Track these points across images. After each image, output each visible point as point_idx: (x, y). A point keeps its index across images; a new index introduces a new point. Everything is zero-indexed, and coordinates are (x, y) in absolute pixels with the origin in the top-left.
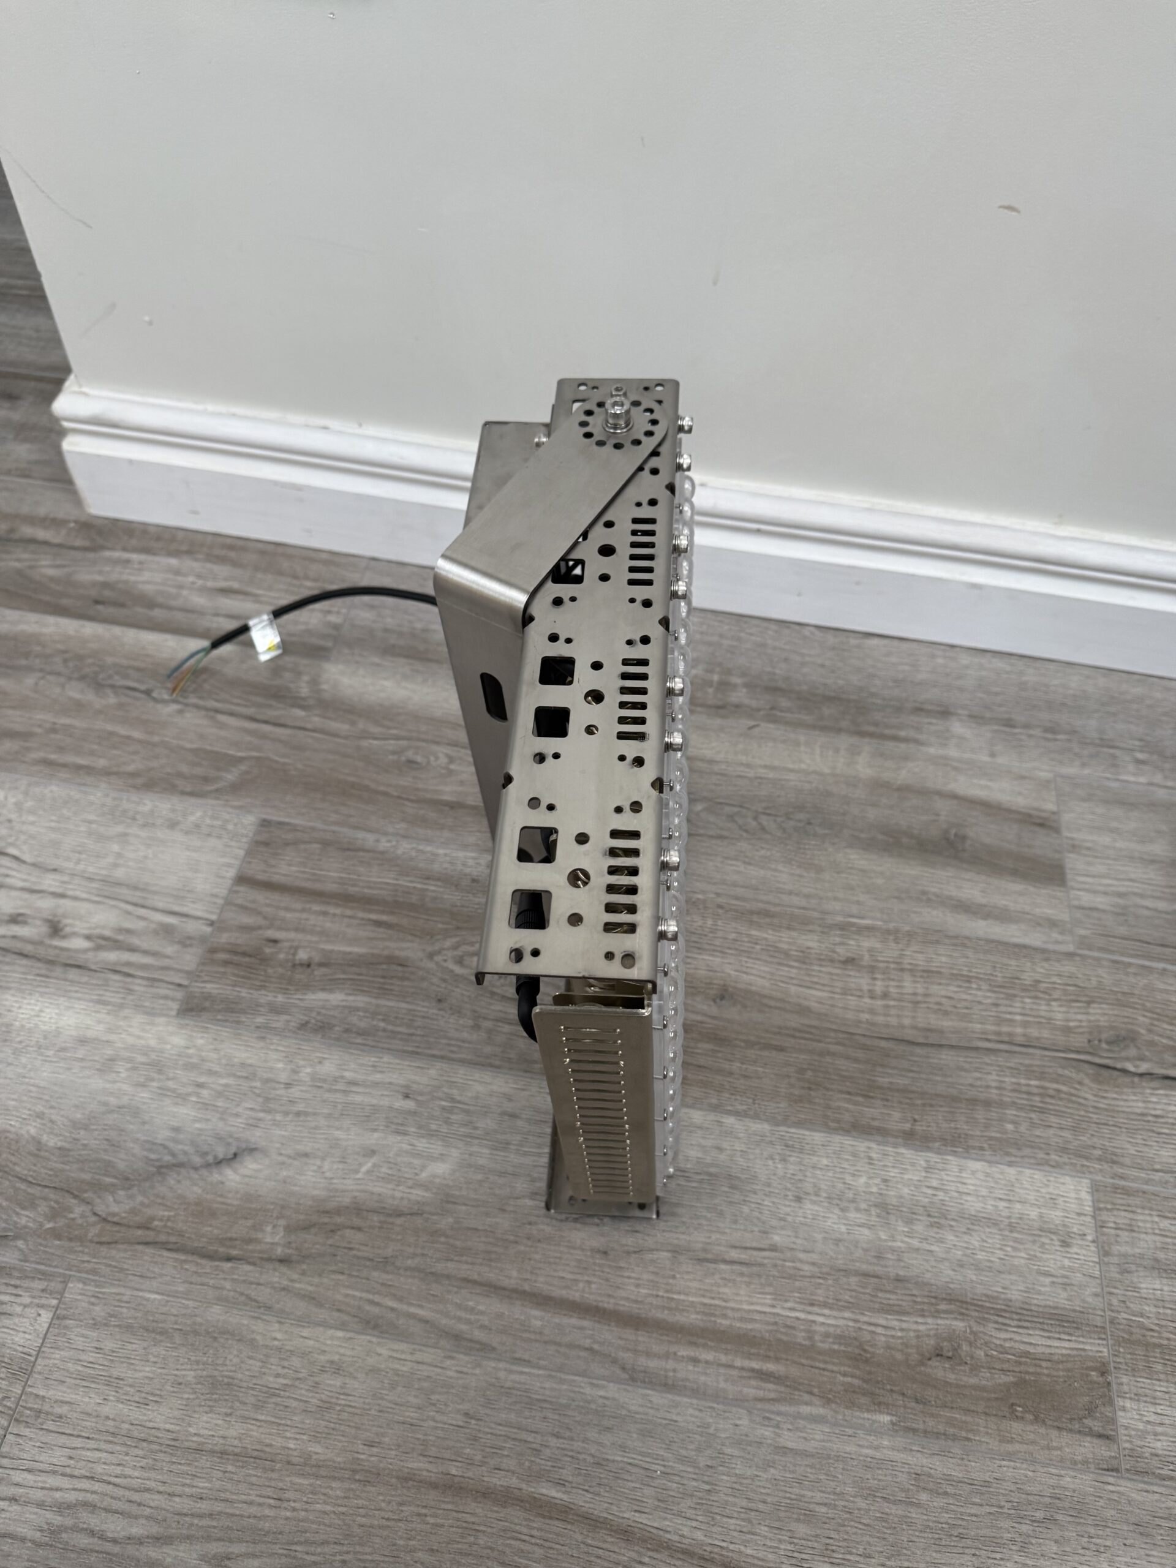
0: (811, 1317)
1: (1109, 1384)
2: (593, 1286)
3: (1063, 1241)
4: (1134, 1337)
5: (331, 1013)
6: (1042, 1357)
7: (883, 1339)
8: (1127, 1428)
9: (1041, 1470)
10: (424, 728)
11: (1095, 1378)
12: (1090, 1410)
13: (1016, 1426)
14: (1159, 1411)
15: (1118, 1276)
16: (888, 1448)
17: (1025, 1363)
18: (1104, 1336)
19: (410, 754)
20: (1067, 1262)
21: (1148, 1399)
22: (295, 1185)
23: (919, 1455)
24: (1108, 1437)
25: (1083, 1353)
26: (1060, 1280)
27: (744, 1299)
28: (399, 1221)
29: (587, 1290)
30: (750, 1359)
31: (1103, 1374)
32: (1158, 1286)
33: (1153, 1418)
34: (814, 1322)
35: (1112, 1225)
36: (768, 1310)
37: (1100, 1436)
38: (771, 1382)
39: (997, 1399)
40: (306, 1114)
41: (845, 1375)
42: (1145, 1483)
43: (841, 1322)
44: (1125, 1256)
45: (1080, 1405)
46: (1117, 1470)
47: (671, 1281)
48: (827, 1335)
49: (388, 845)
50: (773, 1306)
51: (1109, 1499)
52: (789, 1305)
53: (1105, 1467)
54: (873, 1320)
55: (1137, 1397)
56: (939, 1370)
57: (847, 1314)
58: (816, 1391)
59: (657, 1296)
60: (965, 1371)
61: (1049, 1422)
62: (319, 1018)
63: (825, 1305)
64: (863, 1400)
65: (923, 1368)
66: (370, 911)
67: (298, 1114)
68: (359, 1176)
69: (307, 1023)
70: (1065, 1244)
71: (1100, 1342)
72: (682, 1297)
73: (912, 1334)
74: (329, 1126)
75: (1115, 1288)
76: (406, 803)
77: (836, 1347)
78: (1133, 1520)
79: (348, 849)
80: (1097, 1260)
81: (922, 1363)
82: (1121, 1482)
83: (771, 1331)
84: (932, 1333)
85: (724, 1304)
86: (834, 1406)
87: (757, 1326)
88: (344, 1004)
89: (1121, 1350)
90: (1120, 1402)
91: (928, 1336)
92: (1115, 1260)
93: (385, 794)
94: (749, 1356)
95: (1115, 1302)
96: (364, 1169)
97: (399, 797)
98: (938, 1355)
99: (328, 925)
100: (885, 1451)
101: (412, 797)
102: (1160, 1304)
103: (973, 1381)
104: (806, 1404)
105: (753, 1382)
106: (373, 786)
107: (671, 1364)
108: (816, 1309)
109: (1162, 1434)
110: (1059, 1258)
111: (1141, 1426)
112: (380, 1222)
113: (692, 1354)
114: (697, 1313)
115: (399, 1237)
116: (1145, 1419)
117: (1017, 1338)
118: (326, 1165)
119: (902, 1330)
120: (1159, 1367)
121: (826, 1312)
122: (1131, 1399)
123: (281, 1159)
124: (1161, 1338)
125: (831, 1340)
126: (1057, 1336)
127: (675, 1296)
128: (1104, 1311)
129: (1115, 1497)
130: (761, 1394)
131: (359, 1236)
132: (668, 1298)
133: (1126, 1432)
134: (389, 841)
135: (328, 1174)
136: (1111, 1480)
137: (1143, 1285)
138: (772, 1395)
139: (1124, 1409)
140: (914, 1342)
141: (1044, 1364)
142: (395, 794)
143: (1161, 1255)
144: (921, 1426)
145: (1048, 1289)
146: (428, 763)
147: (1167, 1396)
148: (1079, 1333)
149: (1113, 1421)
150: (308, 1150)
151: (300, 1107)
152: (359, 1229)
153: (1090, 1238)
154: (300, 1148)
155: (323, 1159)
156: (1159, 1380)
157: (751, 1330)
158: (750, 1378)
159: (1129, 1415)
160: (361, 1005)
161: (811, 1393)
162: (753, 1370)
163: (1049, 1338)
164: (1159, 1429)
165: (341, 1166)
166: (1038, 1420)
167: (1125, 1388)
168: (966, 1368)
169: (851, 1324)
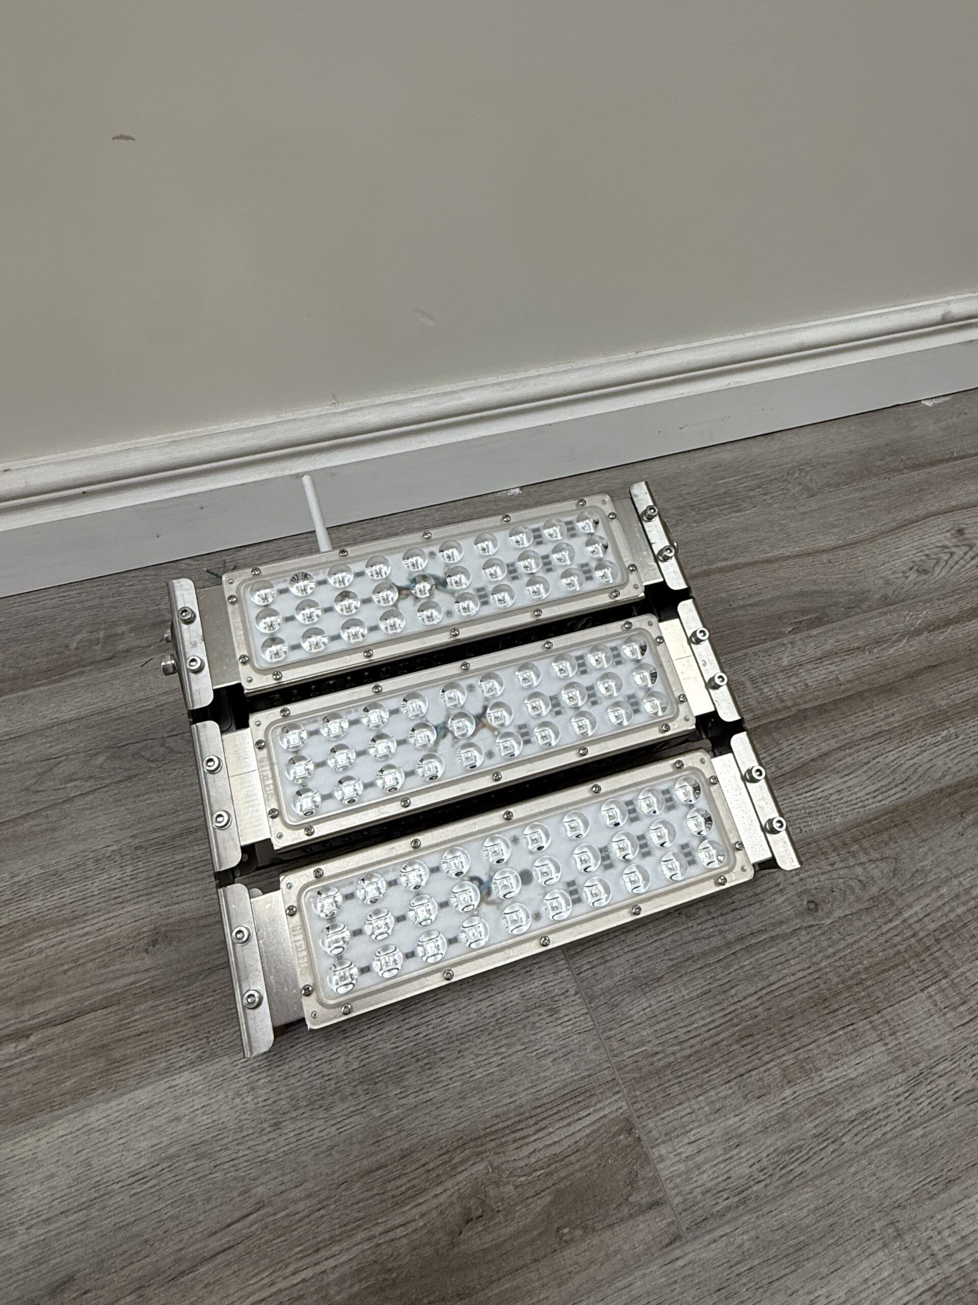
1: (639, 1139)
3: (551, 1010)
4: (645, 1070)
6: (569, 1151)
7: (405, 1241)
8: (671, 1179)
9: (609, 1292)
11: (625, 1142)
12: (632, 1182)
13: (569, 1255)
14: (693, 1138)
15: (609, 1015)
17: (556, 1170)
18: (617, 1089)
20: (560, 1030)
21: (679, 1132)
24: (657, 1203)
25: (605, 1121)
26: (560, 1053)
31: (630, 1132)
32: (646, 1005)
33: (690, 1150)
34: (324, 1272)
37: (650, 1207)
39: (540, 1234)
42: (709, 1232)
43: (356, 1251)
44: (609, 990)
45: (621, 1183)
46: (676, 1238)
48: (342, 1279)
50: (273, 1284)
51: (684, 1278)
52: (291, 1268)
53: (667, 1241)
54: (390, 1224)
55: (669, 1137)
56: (473, 1240)
57: (360, 1236)
60: (499, 1223)
61: (599, 1226)
63: (333, 1240)
65: (456, 1250)
70: (553, 1011)
71: (616, 1097)
73: (434, 1213)
75: (611, 1029)
77: (356, 1289)
78: (713, 1287)
80: (585, 1011)
81: (453, 1244)
82: (688, 1248)
84: (454, 1198)
89: (638, 1093)
90: (655, 1153)
91: (452, 1204)
92: (602, 1000)
95: (615, 1044)
98: (467, 1222)
102: (653, 1021)
103: (511, 1229)
108: (323, 1254)
109: (703, 1163)
110: (552, 1030)
111: (682, 1167)
116: (684, 1156)
117: (540, 1145)
119: (423, 1215)
120: (676, 1089)
121: (335, 1249)
122: (664, 1142)
124: (666, 1056)
125: (348, 1283)
126: (576, 1117)
128: (608, 1061)
129: (688, 1271)
133: (671, 1185)
136: (678, 1253)
137: (632, 1012)
139: (662, 1159)
140: (438, 1224)
141: (573, 1158)
143: (637, 971)
145: (552, 1070)
147: (694, 1116)
148: (595, 1099)
149: (655, 1180)
153: (572, 992)
156: (680, 1104)
159: (668, 1163)
163: (569, 1124)
164: (699, 1159)
166: (588, 1230)
167: (655, 1133)
168: (500, 1217)
169: (366, 1246)
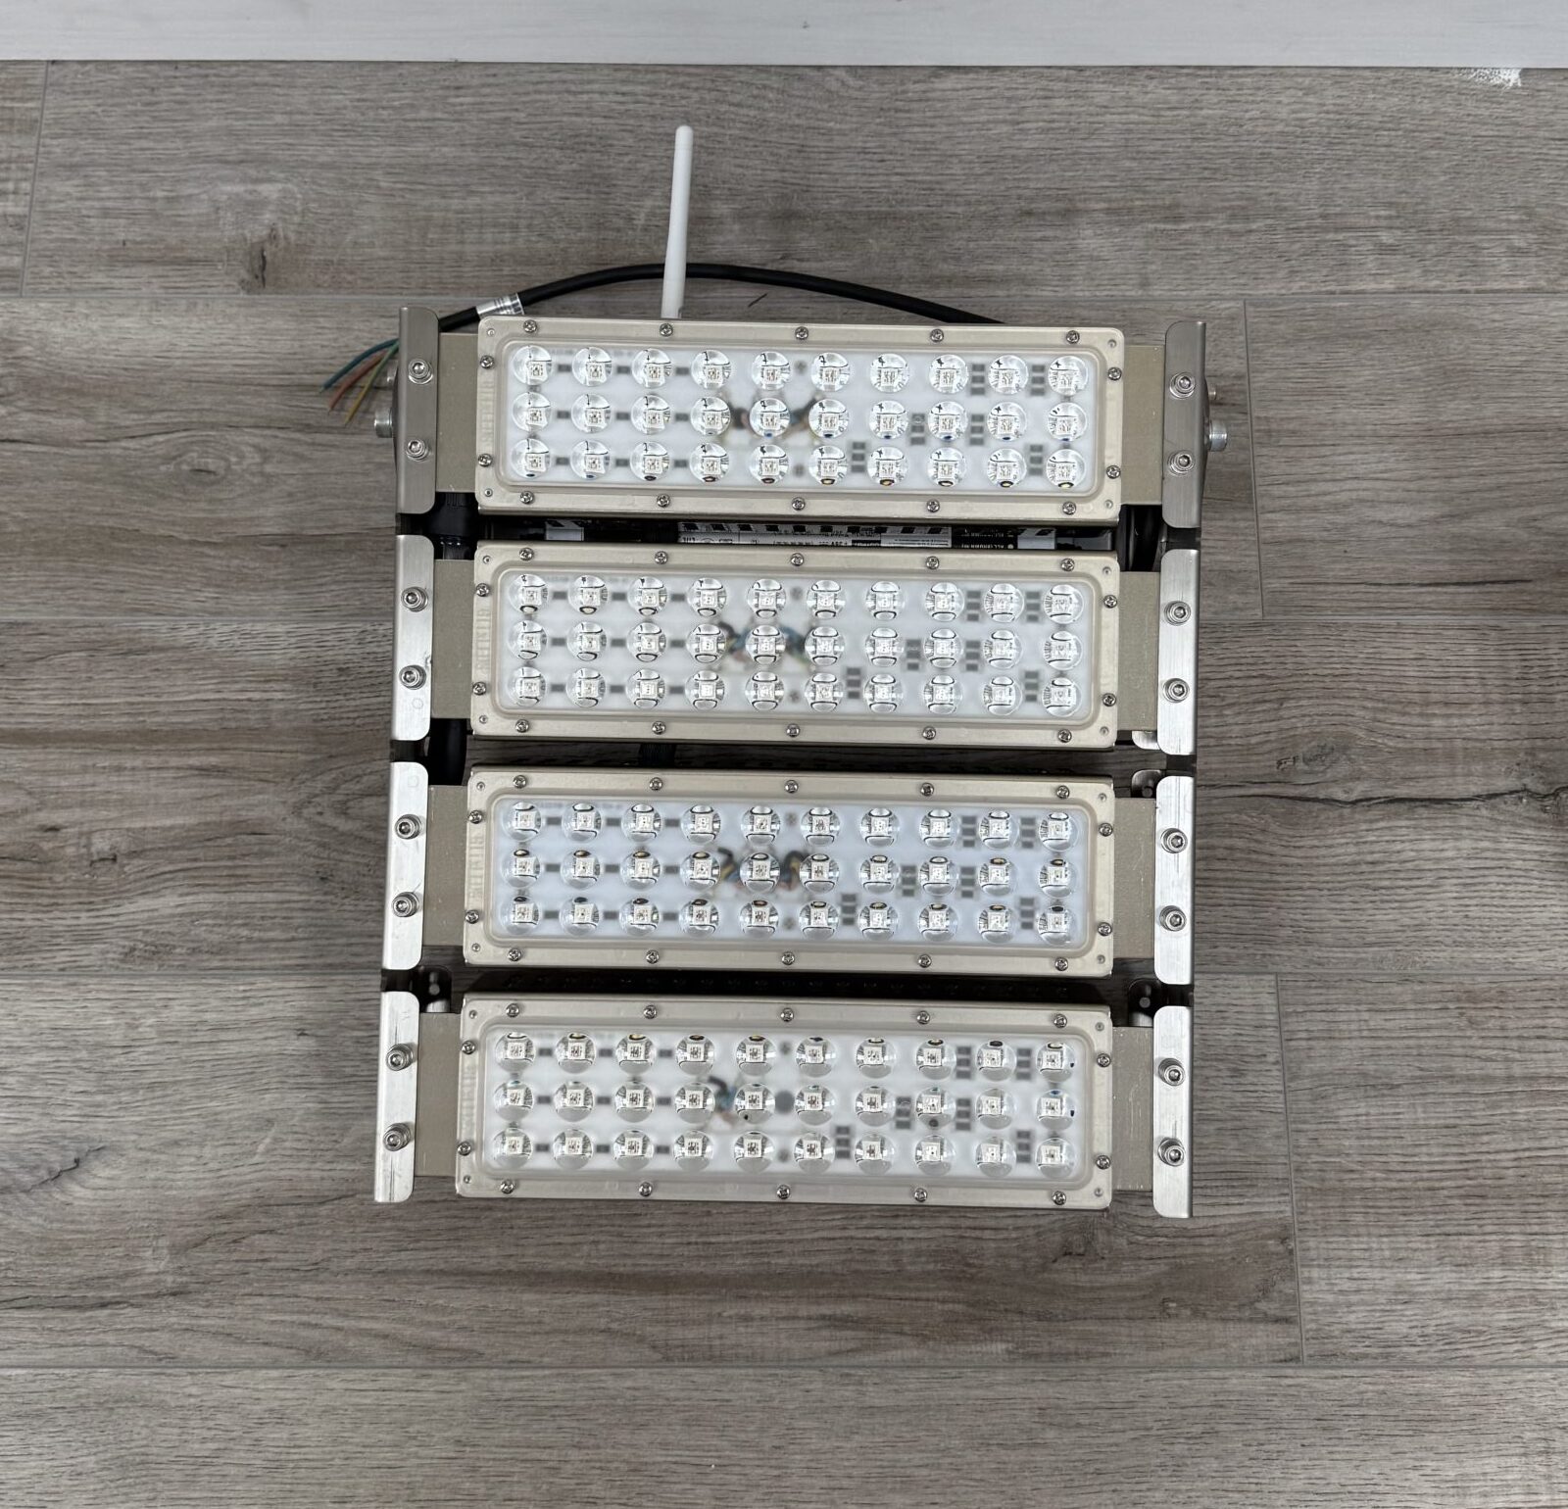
0: (895, 1234)
1: (1291, 1252)
2: (602, 1247)
3: (1235, 1070)
4: (1327, 1184)
5: (166, 928)
6: (1204, 1232)
7: (992, 1245)
8: (1312, 1304)
9: (1200, 1375)
10: (207, 401)
11: (1273, 1249)
12: (1265, 1291)
13: (1166, 1329)
14: (1356, 1275)
15: (1309, 1105)
16: (1004, 1384)
17: (1181, 1245)
18: (1286, 1191)
19: (194, 457)
20: (1239, 1098)
21: (1342, 1263)
22: (171, 1188)
23: (1043, 1385)
24: (1287, 1320)
25: (1257, 1218)
26: (1229, 1125)
27: (804, 1225)
28: (324, 1210)
29: (593, 1253)
30: (819, 1304)
31: (1283, 1241)
32: (1362, 1111)
33: (1347, 1285)
34: (900, 1239)
35: (1304, 1035)
36: (838, 1234)
37: (1277, 1320)
38: (848, 1329)
39: (1144, 1297)
40: (163, 1085)
41: (944, 1302)
42: (1332, 1368)
44: (1319, 1075)
45: (1252, 1286)
46: (1295, 1359)
47: (705, 1220)
48: (918, 1253)
49: (193, 632)
50: (844, 1228)
51: (1285, 1395)
52: (865, 1222)
53: (1282, 1357)
54: (977, 1223)
55: (1328, 1262)
56: (1067, 1274)
58: (907, 1329)
59: (689, 1244)
60: (1101, 1269)
61: (1210, 1315)
62: (149, 939)
64: (970, 1330)
65: (1046, 1275)
66: (187, 753)
67: (151, 1087)
68: (256, 1159)
69: (133, 949)
70: (1237, 1073)
71: (1282, 1199)
72: (722, 1239)
73: (1031, 1232)
74: (198, 1097)
75: (1305, 1122)
76: (207, 550)
77: (931, 1267)
78: (1315, 1415)
79: (130, 652)
80: (1280, 1088)
81: (1044, 1268)
82: (1302, 1372)
83: (844, 1262)
84: (1057, 1225)
85: (779, 1237)
86: (931, 1343)
87: (825, 1258)
88: (180, 910)
89: (1310, 1205)
90: (1304, 1273)
91: (1052, 1231)
92: (1307, 1083)
93: (169, 539)
94: (817, 1300)
95: (1303, 1142)
96: (261, 1148)
97: (192, 543)
98: (1065, 1254)
99: (129, 787)
100: (1000, 1388)
101: (215, 539)
102: (1365, 1133)
103: (1113, 1279)
104: (896, 1348)
105: (825, 1333)
106: (145, 527)
107: (716, 1330)
109: (1358, 1304)
110: (1229, 1094)
111: (1330, 1298)
112: (299, 1216)
113: (742, 1312)
114: (745, 1256)
115: (328, 1233)
116: (1336, 1289)
118: (207, 1152)
119: (1017, 1229)
120: (1359, 1218)
121: (916, 1222)
122: (1319, 1266)
123: (141, 1155)
124: (1363, 1179)
125: (923, 1259)
126: (1224, 1200)
127: (713, 1240)
128: (1288, 1156)
129: (1292, 1391)
130: (835, 1346)
131: (270, 1242)
132: (704, 1243)
133: (1310, 1310)
134: (192, 626)
135: (213, 1165)
136: (1290, 1372)
137: (1341, 1113)
138: (852, 1345)
139: (1309, 1281)
140: (1033, 1242)
141: (1206, 1241)
142: (186, 537)
143: (1370, 1067)
144: (1046, 1349)
145: (1213, 1140)
146: (228, 468)
147: (1367, 1254)
148: (1254, 1191)
149: (1294, 1300)
150: (177, 1136)
151: (152, 1076)
152: (271, 1231)
153: (1271, 1059)
154: (167, 1135)
155: (202, 1145)
156: (1358, 1236)
157: (817, 1265)
158: (819, 1328)
159: (1316, 1287)
160: (206, 907)
161: (902, 1333)
162: (823, 1317)
163: (1213, 1205)
164: (1354, 1298)
165: (229, 1150)
166: (1197, 1313)
167: (1313, 1254)
168: (1104, 1264)
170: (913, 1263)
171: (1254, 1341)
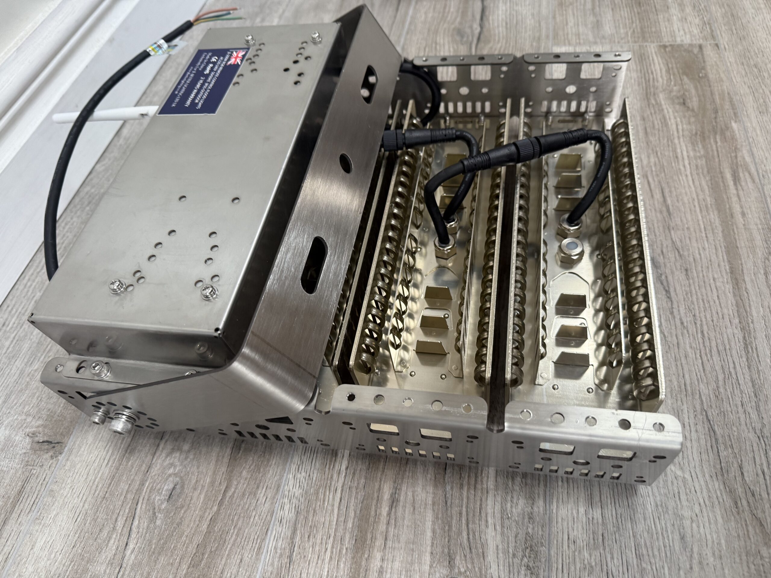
0: (686, 158)
1: (671, 45)
4: (640, 36)
6: (666, 66)
7: (685, 126)
8: (692, 40)
9: (731, 69)
11: (670, 49)
12: (689, 51)
13: (711, 76)
14: (677, 30)
15: (607, 40)
16: (751, 123)
17: (673, 72)
18: (644, 45)
21: (673, 33)
23: (749, 112)
24: (700, 46)
25: (658, 53)
27: (688, 191)
30: (728, 186)
31: (666, 47)
32: (608, 28)
33: (682, 32)
34: (688, 156)
35: (578, 41)
36: (690, 178)
37: (701, 49)
38: (739, 175)
39: (699, 83)
41: (716, 142)
42: (718, 36)
43: (683, 144)
44: (594, 37)
45: (688, 54)
46: (717, 45)
48: (695, 150)
49: (287, 507)
50: (686, 176)
51: (733, 47)
52: (682, 168)
53: (716, 48)
54: (675, 130)
55: (673, 37)
56: (694, 103)
57: (676, 141)
58: (733, 155)
61: (703, 65)
62: (520, 554)
63: (675, 151)
64: (728, 134)
65: (696, 110)
66: (377, 516)
69: (528, 567)
71: (648, 47)
73: (676, 114)
75: (615, 41)
77: (700, 146)
78: (739, 40)
79: (290, 557)
81: (693, 110)
82: (721, 43)
83: (704, 177)
84: (672, 106)
85: (696, 200)
86: (739, 147)
87: (704, 183)
88: (498, 528)
89: (649, 40)
90: (679, 42)
91: (674, 108)
92: (598, 40)
93: (213, 520)
94: (726, 187)
95: (623, 41)
97: (221, 504)
98: (684, 104)
99: (396, 565)
100: (754, 125)
101: (223, 488)
102: (618, 27)
103: (693, 91)
104: (744, 158)
105: (743, 184)
106: (198, 539)
107: (753, 226)
108: (679, 155)
109: (689, 30)
111: (688, 36)
113: (740, 216)
114: (709, 214)
116: (684, 35)
117: (659, 75)
119: (675, 119)
120: (653, 29)
121: (679, 151)
122: (675, 39)
124: (637, 29)
125: (696, 148)
126: (651, 61)
127: (702, 227)
128: (630, 45)
129: (730, 46)
130: (749, 180)
133: (695, 41)
136: (722, 46)
137: (609, 33)
138: (747, 174)
139: (682, 41)
140: (681, 114)
141: (670, 66)
143: (590, 26)
144: (731, 111)
147: (668, 28)
148: (646, 54)
149: (691, 45)
156: (660, 30)
157: (708, 186)
158: (741, 186)
159: (684, 40)
161: (736, 157)
162: (735, 184)
164: (687, 31)
166: (704, 68)
167: (670, 40)
168: (687, 93)
169: (682, 140)
170: (699, 152)
171: (712, 54)
